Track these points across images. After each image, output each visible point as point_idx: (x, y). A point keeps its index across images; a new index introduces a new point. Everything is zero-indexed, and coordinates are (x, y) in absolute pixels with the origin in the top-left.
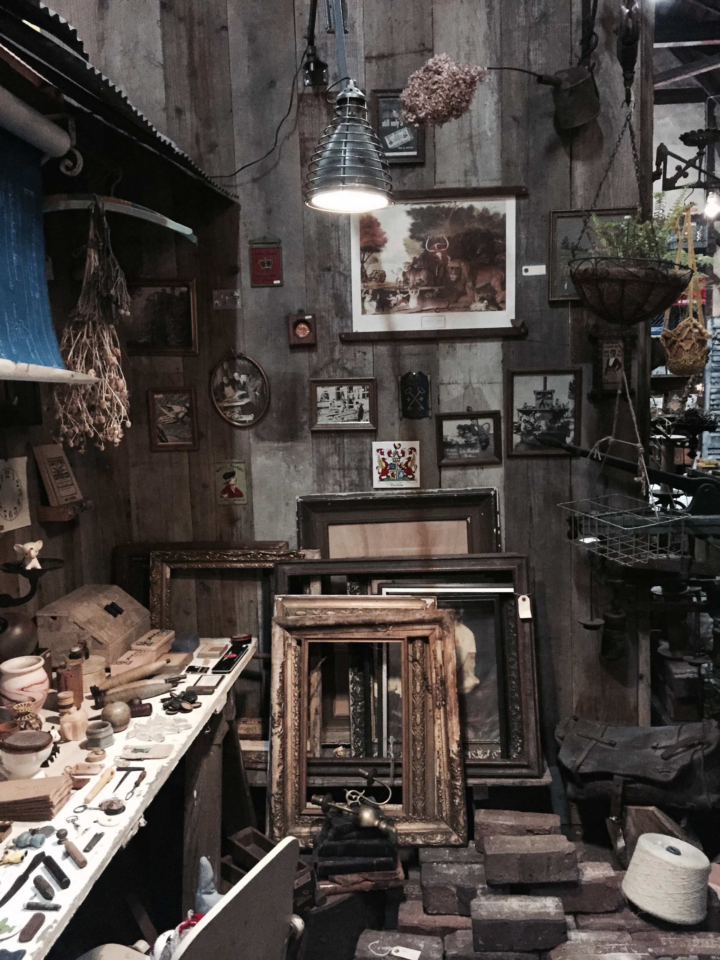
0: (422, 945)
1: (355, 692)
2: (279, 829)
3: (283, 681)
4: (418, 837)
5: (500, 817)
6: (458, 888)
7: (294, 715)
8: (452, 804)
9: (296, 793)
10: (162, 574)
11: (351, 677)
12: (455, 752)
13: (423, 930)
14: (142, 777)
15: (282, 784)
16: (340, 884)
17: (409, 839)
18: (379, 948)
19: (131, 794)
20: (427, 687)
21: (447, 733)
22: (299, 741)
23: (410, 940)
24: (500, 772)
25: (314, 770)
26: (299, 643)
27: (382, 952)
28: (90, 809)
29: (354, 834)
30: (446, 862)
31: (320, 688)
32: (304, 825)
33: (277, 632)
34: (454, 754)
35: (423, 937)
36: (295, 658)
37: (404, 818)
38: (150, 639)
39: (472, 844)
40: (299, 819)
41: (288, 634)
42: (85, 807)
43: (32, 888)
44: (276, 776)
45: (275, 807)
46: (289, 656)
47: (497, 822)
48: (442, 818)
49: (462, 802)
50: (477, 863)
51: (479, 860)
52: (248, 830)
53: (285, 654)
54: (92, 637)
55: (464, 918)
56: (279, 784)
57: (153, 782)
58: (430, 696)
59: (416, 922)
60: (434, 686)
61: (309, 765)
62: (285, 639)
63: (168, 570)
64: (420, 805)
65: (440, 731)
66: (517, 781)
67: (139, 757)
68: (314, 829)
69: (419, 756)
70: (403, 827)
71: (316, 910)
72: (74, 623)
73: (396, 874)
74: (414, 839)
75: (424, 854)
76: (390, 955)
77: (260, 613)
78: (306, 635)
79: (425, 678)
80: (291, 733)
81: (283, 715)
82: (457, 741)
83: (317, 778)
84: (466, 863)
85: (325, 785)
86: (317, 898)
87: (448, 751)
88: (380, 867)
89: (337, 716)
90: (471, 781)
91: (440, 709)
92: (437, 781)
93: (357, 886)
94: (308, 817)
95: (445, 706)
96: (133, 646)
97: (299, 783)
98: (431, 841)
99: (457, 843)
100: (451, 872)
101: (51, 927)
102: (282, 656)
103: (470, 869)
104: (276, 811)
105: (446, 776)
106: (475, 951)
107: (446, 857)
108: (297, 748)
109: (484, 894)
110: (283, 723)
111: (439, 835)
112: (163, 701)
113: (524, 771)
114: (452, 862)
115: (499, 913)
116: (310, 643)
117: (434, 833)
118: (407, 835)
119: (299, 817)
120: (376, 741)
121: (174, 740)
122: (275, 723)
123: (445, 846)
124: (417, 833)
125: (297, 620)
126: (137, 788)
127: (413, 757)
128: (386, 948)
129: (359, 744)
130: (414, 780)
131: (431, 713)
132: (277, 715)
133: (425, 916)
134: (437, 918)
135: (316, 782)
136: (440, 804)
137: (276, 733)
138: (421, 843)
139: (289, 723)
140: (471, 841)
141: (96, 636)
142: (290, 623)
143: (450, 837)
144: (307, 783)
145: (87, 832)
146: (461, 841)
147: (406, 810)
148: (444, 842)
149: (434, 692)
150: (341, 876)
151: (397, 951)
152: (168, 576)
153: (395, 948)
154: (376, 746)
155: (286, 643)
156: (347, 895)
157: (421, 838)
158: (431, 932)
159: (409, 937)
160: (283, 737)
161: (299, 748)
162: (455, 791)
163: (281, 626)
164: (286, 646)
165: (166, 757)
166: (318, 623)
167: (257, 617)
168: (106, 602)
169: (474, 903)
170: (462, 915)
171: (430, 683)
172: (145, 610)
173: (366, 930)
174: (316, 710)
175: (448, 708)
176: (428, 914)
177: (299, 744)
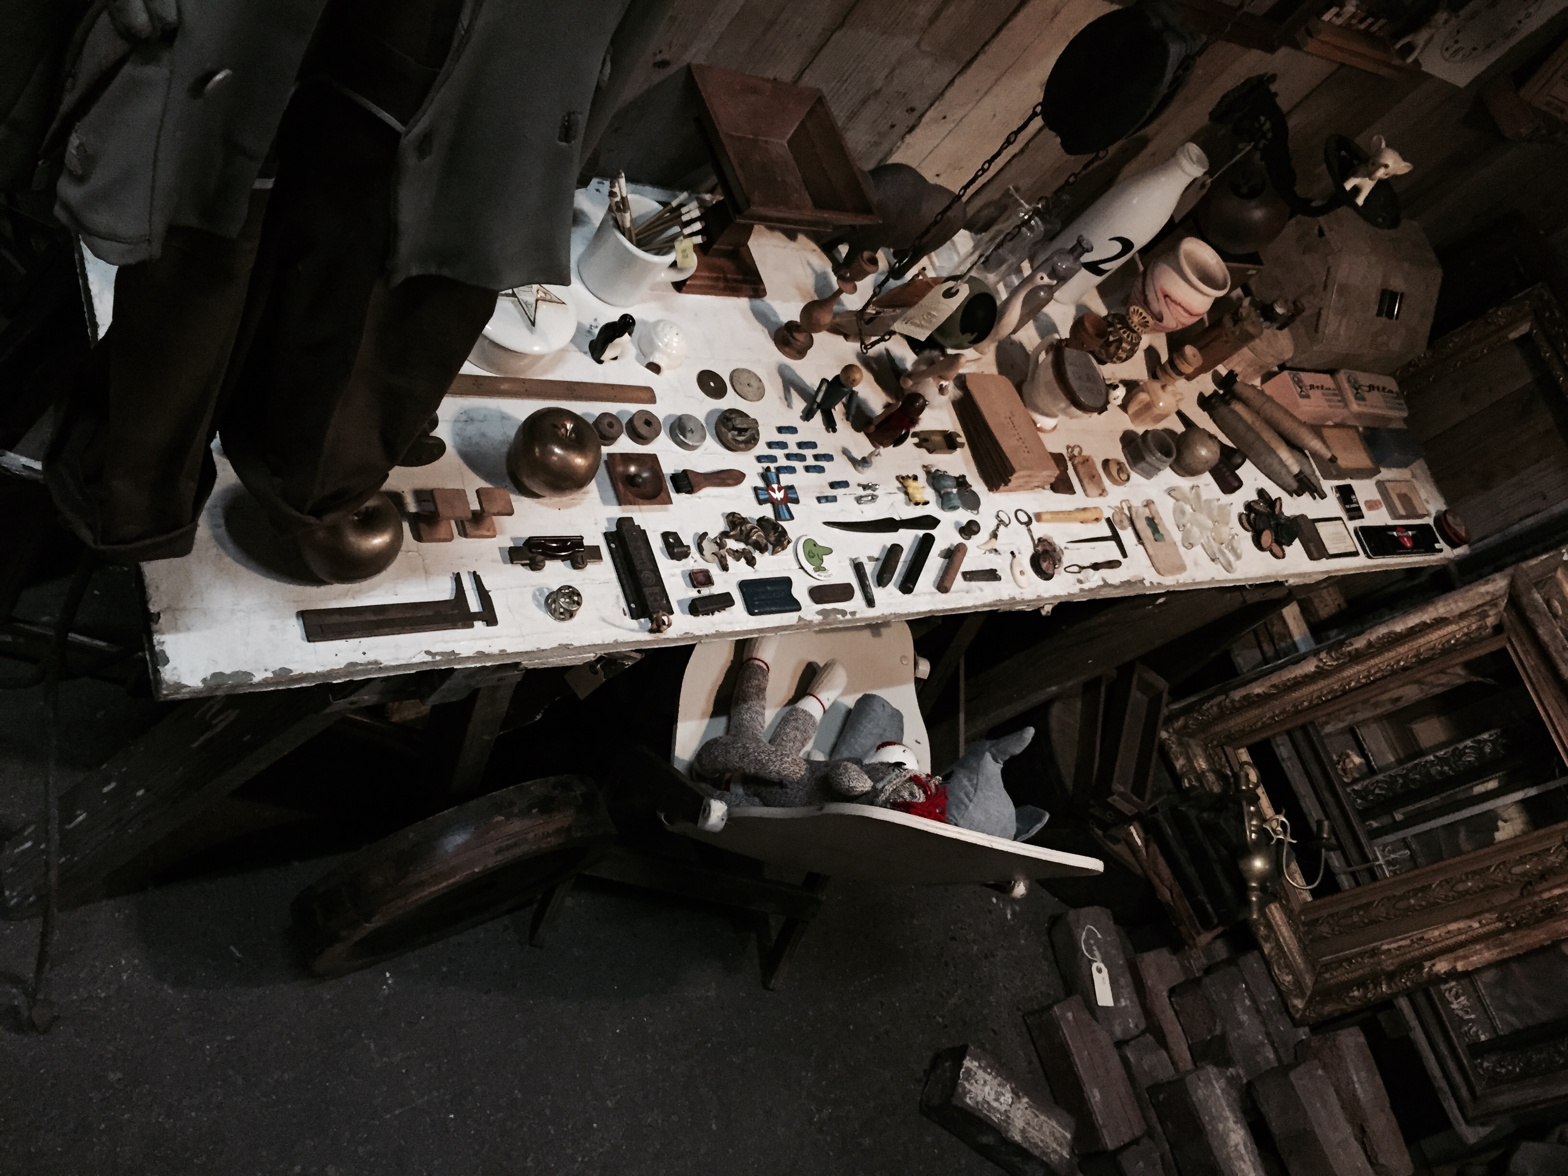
0: (1123, 1003)
1: (1462, 753)
2: (1186, 726)
3: (1412, 633)
4: (1273, 944)
5: (1363, 1074)
6: (1223, 1037)
7: (1366, 673)
8: (1348, 986)
9: (1248, 729)
10: (1512, 324)
11: (1486, 736)
12: (1436, 969)
13: (1145, 998)
14: (1112, 564)
15: (1251, 702)
16: (1147, 855)
17: (1263, 931)
18: (1092, 942)
19: (1076, 569)
20: (1530, 883)
21: (1462, 945)
22: (1328, 700)
23: (1122, 981)
24: (1443, 1048)
25: (1299, 736)
26: (1498, 629)
27: (1090, 951)
28: (1029, 530)
29: (1225, 852)
30: (1254, 1001)
31: (1438, 690)
32: (1209, 759)
33: (1498, 584)
34: (1430, 968)
35: (1135, 999)
36: (1465, 634)
37: (1292, 911)
38: (1371, 388)
39: (1303, 1033)
40: (1213, 748)
41: (1503, 603)
42: (1028, 523)
43: (884, 546)
44: (1258, 689)
45: (1212, 706)
46: (1463, 624)
47: (1353, 1071)
48: (1319, 974)
49: (1359, 1003)
50: (1276, 1051)
51: (1281, 1051)
52: (1162, 684)
53: (1463, 616)
54: (1320, 309)
55: (1188, 1055)
56: (1246, 697)
57: (1111, 586)
58: (1517, 893)
59: (1150, 983)
60: (1536, 898)
61: (1304, 728)
62: (1493, 603)
63: (1524, 328)
64: (1324, 929)
65: (1460, 932)
66: (1442, 1084)
67: (1142, 535)
68: (1211, 777)
69: (1402, 905)
70: (1275, 912)
71: (1098, 835)
72: (1329, 268)
73: (1199, 934)
74: (1267, 939)
75: (1252, 961)
76: (1090, 962)
77: (1530, 521)
78: (1517, 636)
79: (1543, 876)
80: (1333, 683)
81: (1357, 657)
82: (1454, 968)
83: (1290, 746)
84: (1268, 1035)
85: (1284, 765)
86: (1113, 831)
87: (1431, 956)
88: (1198, 907)
89: (1411, 730)
90: (1403, 1003)
91: (1499, 919)
92: (1373, 949)
93: (1156, 881)
94: (1224, 759)
95: (1508, 929)
96: (1342, 376)
97: (1265, 726)
98: (1275, 968)
99: (1291, 1010)
100: (1244, 1018)
101: (843, 613)
102: (1457, 612)
103: (1262, 1044)
104: (1207, 710)
105: (1389, 962)
106: (1147, 1089)
107: (1262, 999)
108: (1315, 702)
109: (1231, 1081)
110: (1344, 664)
111: (1291, 977)
112: (1261, 493)
113: (1464, 1092)
114: (1258, 1011)
115: (1212, 1118)
116: (1505, 649)
117: (1290, 968)
118: (1269, 926)
119: (1217, 746)
120: (1399, 817)
121: (1196, 564)
122: (1336, 651)
123: (1280, 993)
124: (1277, 940)
125: (1537, 610)
126: (1091, 571)
127: (1394, 896)
128: (1097, 953)
129: (1377, 791)
130: (1360, 908)
131: (1487, 906)
132: (1349, 649)
133: (1165, 994)
134: (1170, 1013)
135: (1282, 748)
136: (1339, 962)
137: (1321, 660)
138: (1266, 951)
139: (1348, 673)
140: (1307, 1029)
141: (1324, 313)
142: (1525, 600)
143: (1296, 996)
144: (1274, 736)
145: (993, 555)
146: (1298, 1016)
147: (1306, 908)
148: (1283, 988)
149: (1525, 901)
150: (1158, 852)
151: (1100, 971)
152: (1513, 335)
153: (1102, 966)
154: (1390, 821)
155: (1486, 608)
156: (1139, 872)
157: (1272, 949)
158: (1147, 1012)
159: (1125, 980)
160: (1321, 674)
161: (1318, 705)
162: (1371, 986)
163: (1512, 585)
164: (1480, 612)
165: (1159, 573)
166: (1552, 649)
167: (1521, 519)
168: (1397, 284)
169: (1211, 1071)
170: (1190, 1048)
171: (1539, 888)
172: (1423, 343)
173: (1109, 911)
174: (1398, 699)
175: (1507, 936)
176: (1169, 997)
177: (1324, 702)
